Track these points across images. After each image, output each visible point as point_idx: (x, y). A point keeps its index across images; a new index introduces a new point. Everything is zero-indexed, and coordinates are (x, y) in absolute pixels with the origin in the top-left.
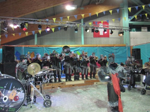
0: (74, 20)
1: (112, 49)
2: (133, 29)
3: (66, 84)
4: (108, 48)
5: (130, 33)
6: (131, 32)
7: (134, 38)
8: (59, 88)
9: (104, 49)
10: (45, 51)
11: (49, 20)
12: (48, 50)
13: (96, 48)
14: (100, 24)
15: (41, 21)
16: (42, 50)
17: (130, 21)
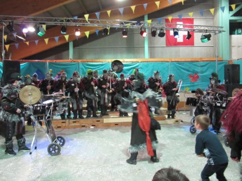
0: (132, 18)
1: (195, 65)
2: (238, 29)
3: (104, 122)
4: (188, 64)
5: (230, 39)
6: (233, 36)
7: (239, 47)
8: (93, 127)
9: (180, 66)
10: (82, 69)
11: (78, 18)
12: (86, 68)
13: (167, 63)
14: (178, 23)
15: (65, 20)
16: (78, 67)
17: (232, 16)
